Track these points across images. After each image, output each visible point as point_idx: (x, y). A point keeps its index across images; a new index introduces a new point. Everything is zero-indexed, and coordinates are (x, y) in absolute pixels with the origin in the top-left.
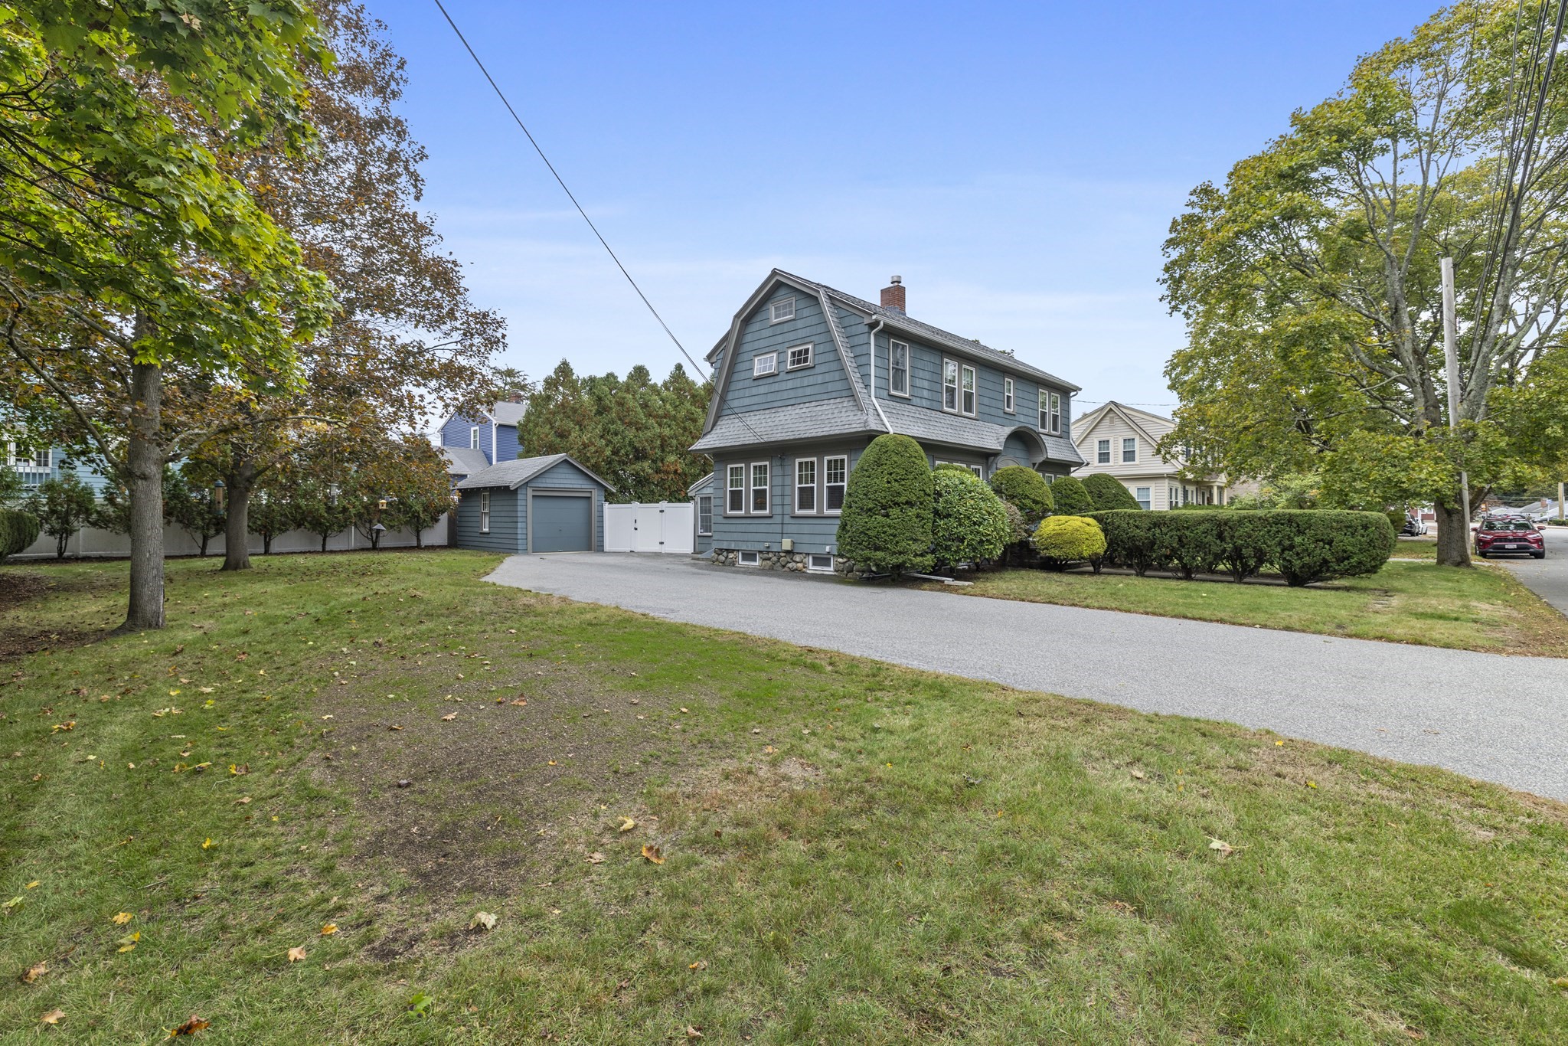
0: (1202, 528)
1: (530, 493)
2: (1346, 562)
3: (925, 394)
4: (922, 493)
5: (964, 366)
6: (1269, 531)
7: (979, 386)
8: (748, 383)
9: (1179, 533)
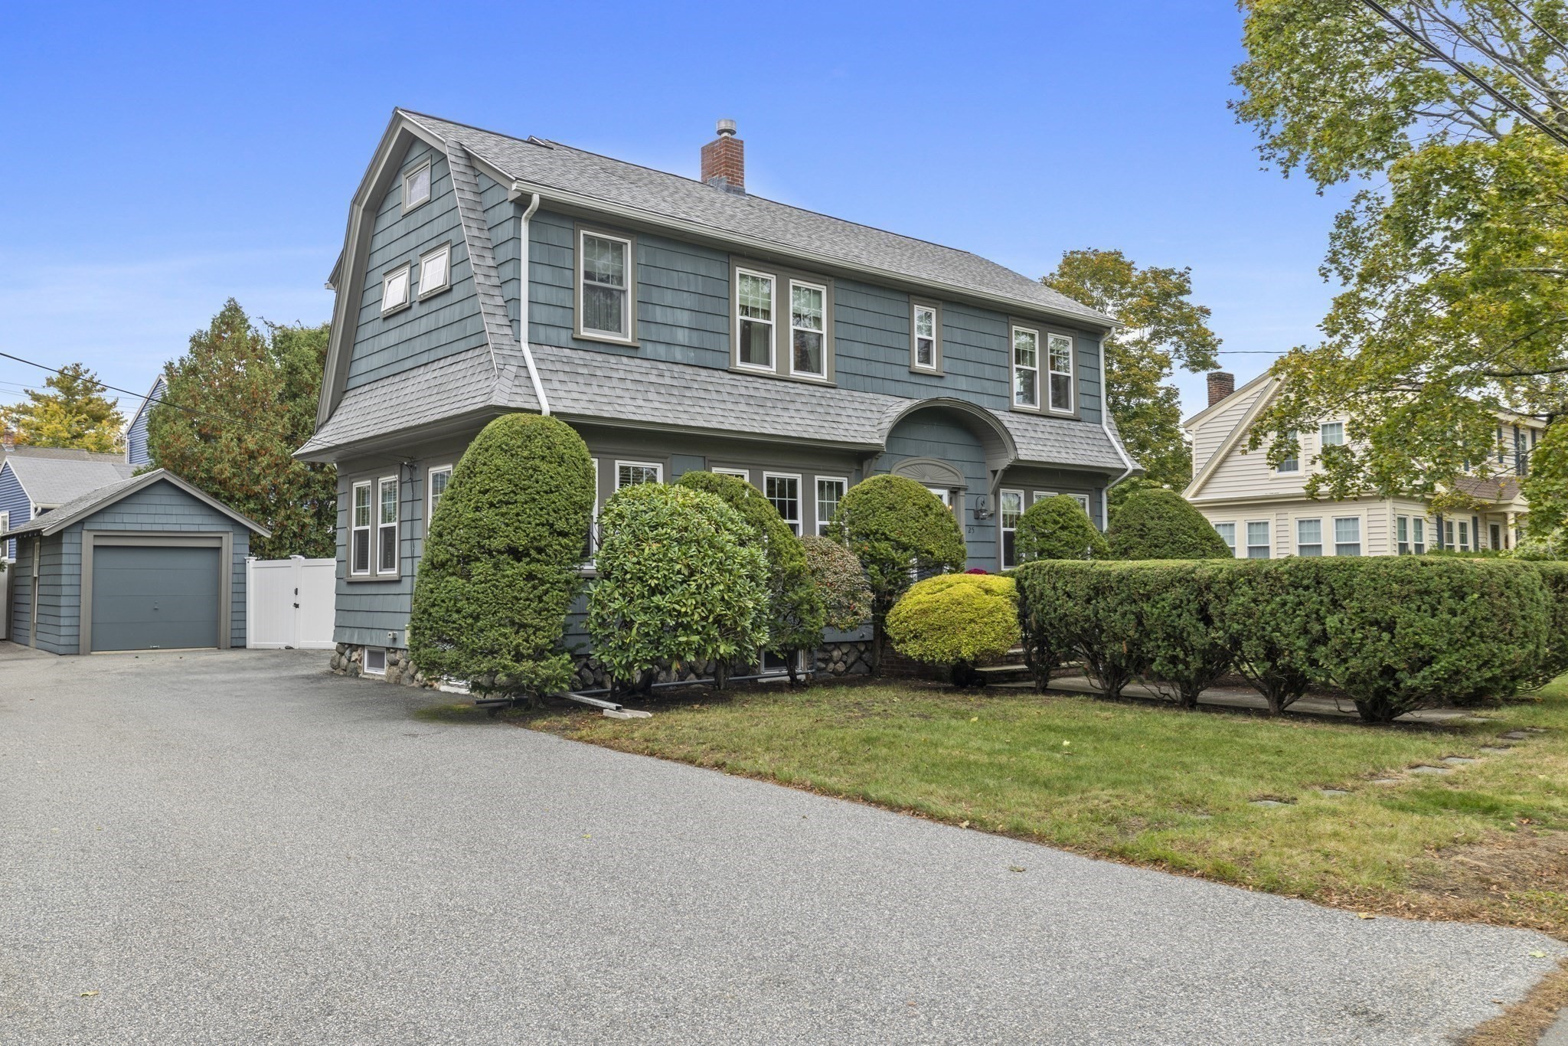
0: (1170, 596)
1: (88, 540)
2: (1426, 672)
3: (682, 336)
4: (544, 531)
5: (792, 282)
6: (1284, 604)
7: (835, 321)
8: (378, 326)
9: (1133, 608)
